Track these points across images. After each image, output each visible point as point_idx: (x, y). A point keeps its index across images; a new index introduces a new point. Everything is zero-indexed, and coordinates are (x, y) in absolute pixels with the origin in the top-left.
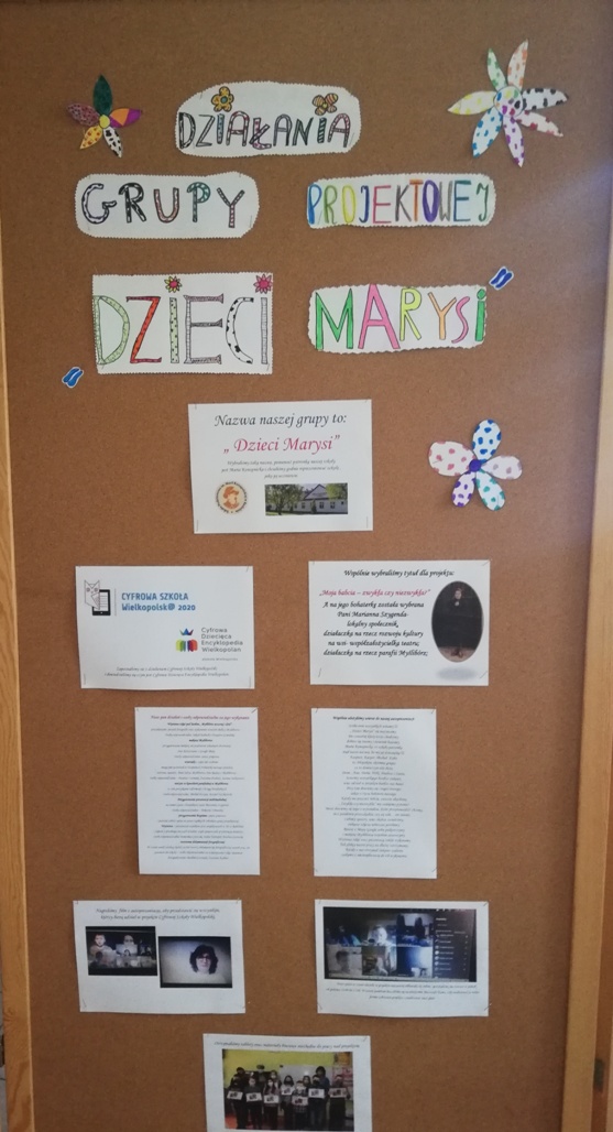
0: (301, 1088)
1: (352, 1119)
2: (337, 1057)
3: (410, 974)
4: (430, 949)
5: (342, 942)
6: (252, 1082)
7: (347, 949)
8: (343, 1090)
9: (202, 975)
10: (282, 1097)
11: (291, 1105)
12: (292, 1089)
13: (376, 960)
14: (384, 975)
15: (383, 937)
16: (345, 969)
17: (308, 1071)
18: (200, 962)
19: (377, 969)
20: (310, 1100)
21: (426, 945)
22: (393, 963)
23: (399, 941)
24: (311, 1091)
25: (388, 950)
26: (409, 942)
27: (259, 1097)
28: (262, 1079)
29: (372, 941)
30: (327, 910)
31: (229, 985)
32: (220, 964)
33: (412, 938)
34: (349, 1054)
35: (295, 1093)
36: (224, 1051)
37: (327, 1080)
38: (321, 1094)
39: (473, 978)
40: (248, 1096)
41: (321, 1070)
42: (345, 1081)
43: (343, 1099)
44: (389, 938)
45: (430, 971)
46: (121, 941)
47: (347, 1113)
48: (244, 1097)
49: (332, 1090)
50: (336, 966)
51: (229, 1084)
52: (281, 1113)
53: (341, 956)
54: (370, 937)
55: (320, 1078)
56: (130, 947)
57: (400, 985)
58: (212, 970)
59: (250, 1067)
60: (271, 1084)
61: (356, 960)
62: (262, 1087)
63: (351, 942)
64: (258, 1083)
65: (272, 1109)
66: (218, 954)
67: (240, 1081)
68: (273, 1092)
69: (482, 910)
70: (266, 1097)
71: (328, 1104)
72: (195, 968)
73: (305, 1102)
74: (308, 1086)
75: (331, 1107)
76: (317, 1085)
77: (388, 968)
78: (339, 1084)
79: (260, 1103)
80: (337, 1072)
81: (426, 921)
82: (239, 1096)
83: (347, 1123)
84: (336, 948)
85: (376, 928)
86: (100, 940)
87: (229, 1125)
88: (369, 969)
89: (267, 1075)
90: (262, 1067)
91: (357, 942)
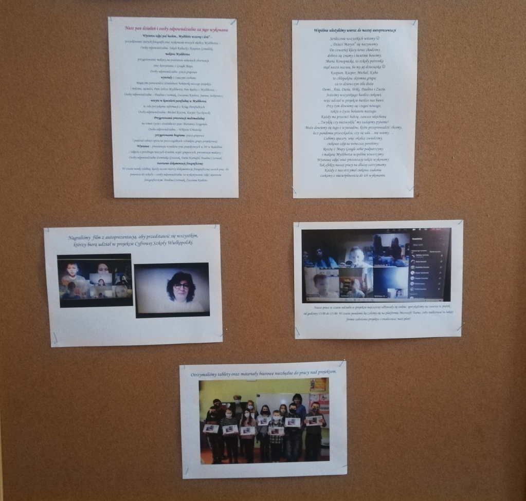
0: (277, 417)
1: (327, 447)
2: (313, 384)
3: (387, 295)
4: (406, 269)
5: (319, 265)
6: (228, 414)
7: (325, 272)
8: (319, 418)
9: (179, 304)
10: (258, 428)
11: (267, 436)
12: (269, 419)
13: (353, 282)
14: (361, 297)
15: (360, 259)
16: (322, 293)
17: (285, 400)
18: (178, 290)
19: (354, 291)
20: (287, 430)
21: (402, 265)
22: (370, 285)
23: (376, 262)
24: (287, 420)
25: (365, 272)
26: (386, 262)
27: (235, 429)
28: (239, 410)
29: (349, 263)
30: (305, 233)
31: (207, 313)
32: (198, 292)
33: (389, 258)
34: (325, 380)
35: (272, 423)
36: (200, 382)
37: (304, 409)
38: (297, 423)
39: (447, 297)
40: (224, 429)
41: (298, 397)
42: (321, 408)
43: (318, 427)
44: (366, 259)
45: (405, 293)
46: (95, 270)
47: (323, 441)
48: (220, 430)
49: (308, 418)
50: (313, 289)
51: (205, 416)
52: (257, 445)
53: (319, 279)
54: (347, 259)
55: (297, 408)
56: (104, 276)
57: (378, 307)
58: (189, 298)
59: (227, 398)
60: (247, 415)
61: (333, 284)
62: (238, 419)
63: (329, 265)
64: (234, 415)
65: (248, 442)
66: (196, 281)
67: (216, 413)
68: (249, 423)
69: (457, 228)
70: (242, 429)
71: (305, 433)
72: (172, 296)
73: (281, 432)
74: (285, 415)
75: (308, 435)
76: (293, 414)
77: (365, 290)
78: (315, 412)
79: (236, 436)
80: (314, 399)
81: (402, 241)
82: (216, 429)
83: (323, 452)
84: (314, 271)
85: (353, 250)
86: (73, 269)
87: (204, 461)
88: (346, 292)
89: (244, 406)
90: (239, 398)
91: (334, 265)
